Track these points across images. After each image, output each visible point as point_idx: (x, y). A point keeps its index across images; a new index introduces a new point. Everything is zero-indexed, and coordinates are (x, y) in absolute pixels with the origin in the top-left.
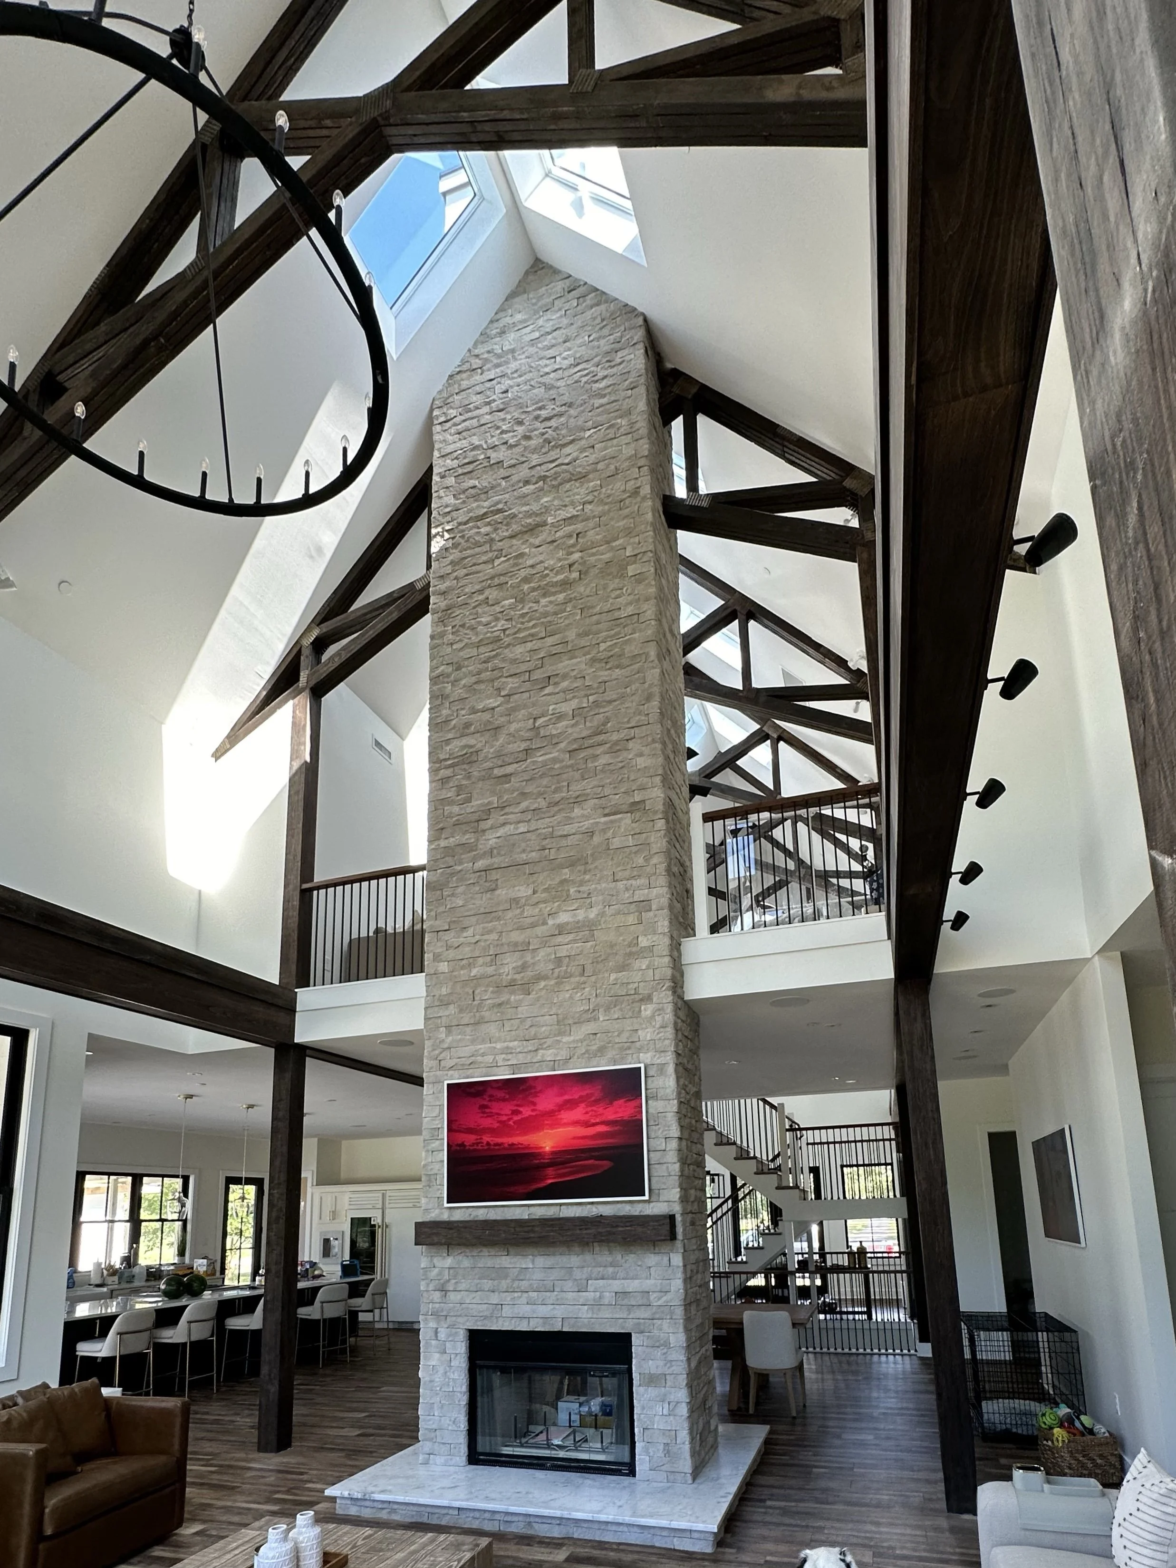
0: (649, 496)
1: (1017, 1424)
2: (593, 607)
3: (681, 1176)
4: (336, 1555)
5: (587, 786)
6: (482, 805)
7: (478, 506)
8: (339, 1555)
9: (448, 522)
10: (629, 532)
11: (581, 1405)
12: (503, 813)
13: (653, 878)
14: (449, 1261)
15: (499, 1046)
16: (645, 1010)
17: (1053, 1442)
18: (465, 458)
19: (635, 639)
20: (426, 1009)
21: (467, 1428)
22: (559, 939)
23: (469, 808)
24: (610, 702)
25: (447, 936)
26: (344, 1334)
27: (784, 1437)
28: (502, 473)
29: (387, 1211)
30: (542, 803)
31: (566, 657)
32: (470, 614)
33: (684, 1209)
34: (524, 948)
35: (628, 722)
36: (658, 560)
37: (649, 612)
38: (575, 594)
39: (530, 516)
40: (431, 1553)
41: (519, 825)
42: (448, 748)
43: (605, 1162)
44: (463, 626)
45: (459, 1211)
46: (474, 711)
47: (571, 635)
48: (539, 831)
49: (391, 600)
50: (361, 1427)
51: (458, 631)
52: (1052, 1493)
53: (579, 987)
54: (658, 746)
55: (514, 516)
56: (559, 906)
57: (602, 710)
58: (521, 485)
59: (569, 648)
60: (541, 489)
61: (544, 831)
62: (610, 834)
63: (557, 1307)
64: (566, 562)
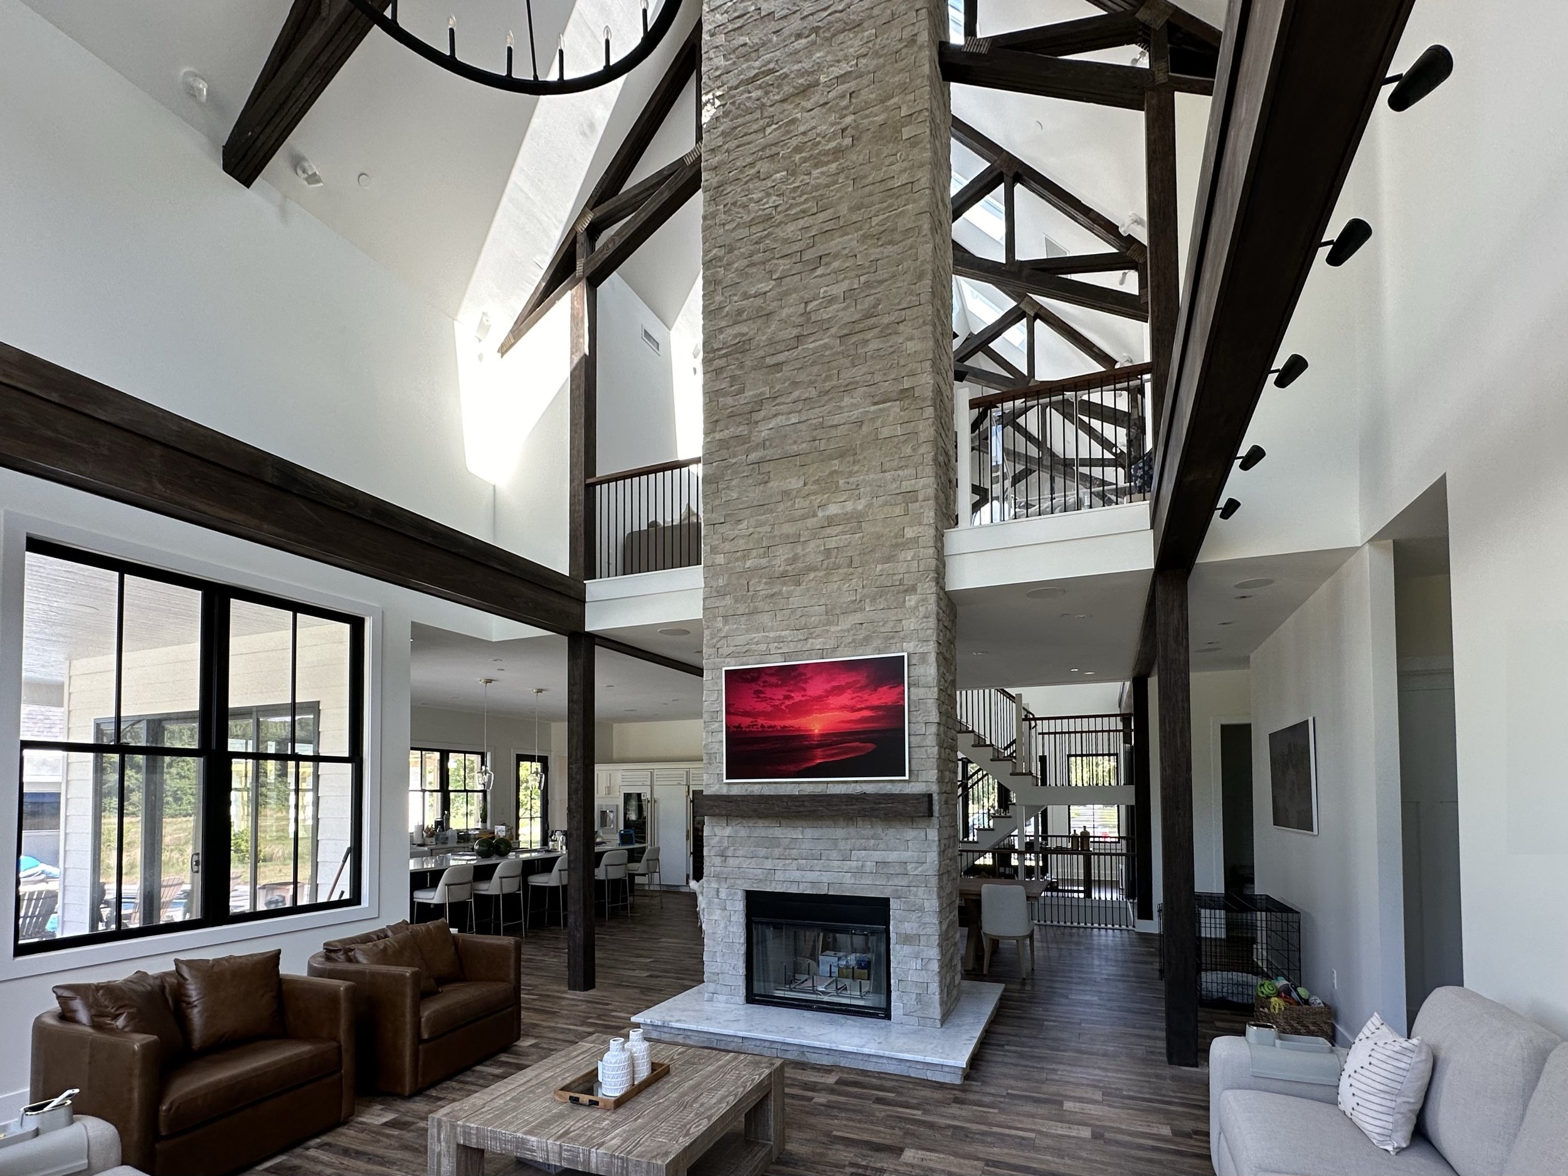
0: (926, 44)
1: (1233, 993)
2: (865, 177)
3: (939, 758)
4: (661, 1065)
5: (858, 372)
6: (756, 396)
7: (749, 68)
8: (662, 1065)
9: (719, 88)
10: (904, 88)
11: (839, 959)
12: (774, 403)
13: (921, 467)
14: (728, 831)
15: (772, 635)
16: (909, 600)
17: (1269, 1009)
18: (735, 11)
19: (908, 210)
20: (704, 599)
21: (745, 973)
22: (828, 531)
23: (742, 399)
24: (881, 282)
25: (721, 529)
26: (625, 892)
27: (1016, 995)
28: (773, 26)
29: (655, 788)
30: (813, 393)
31: (837, 234)
32: (743, 190)
33: (940, 789)
34: (795, 540)
35: (899, 304)
36: (933, 120)
37: (923, 180)
38: (847, 163)
39: (802, 76)
40: (736, 1068)
41: (790, 416)
42: (721, 337)
43: (869, 745)
44: (734, 204)
45: (736, 786)
46: (746, 296)
47: (843, 209)
48: (810, 422)
49: (661, 178)
50: (648, 970)
51: (730, 210)
52: (1281, 1047)
53: (847, 578)
54: (929, 328)
55: (786, 76)
56: (828, 497)
57: (873, 291)
58: (793, 39)
59: (841, 225)
60: (814, 43)
61: (814, 421)
62: (879, 423)
63: (824, 873)
64: (839, 127)
